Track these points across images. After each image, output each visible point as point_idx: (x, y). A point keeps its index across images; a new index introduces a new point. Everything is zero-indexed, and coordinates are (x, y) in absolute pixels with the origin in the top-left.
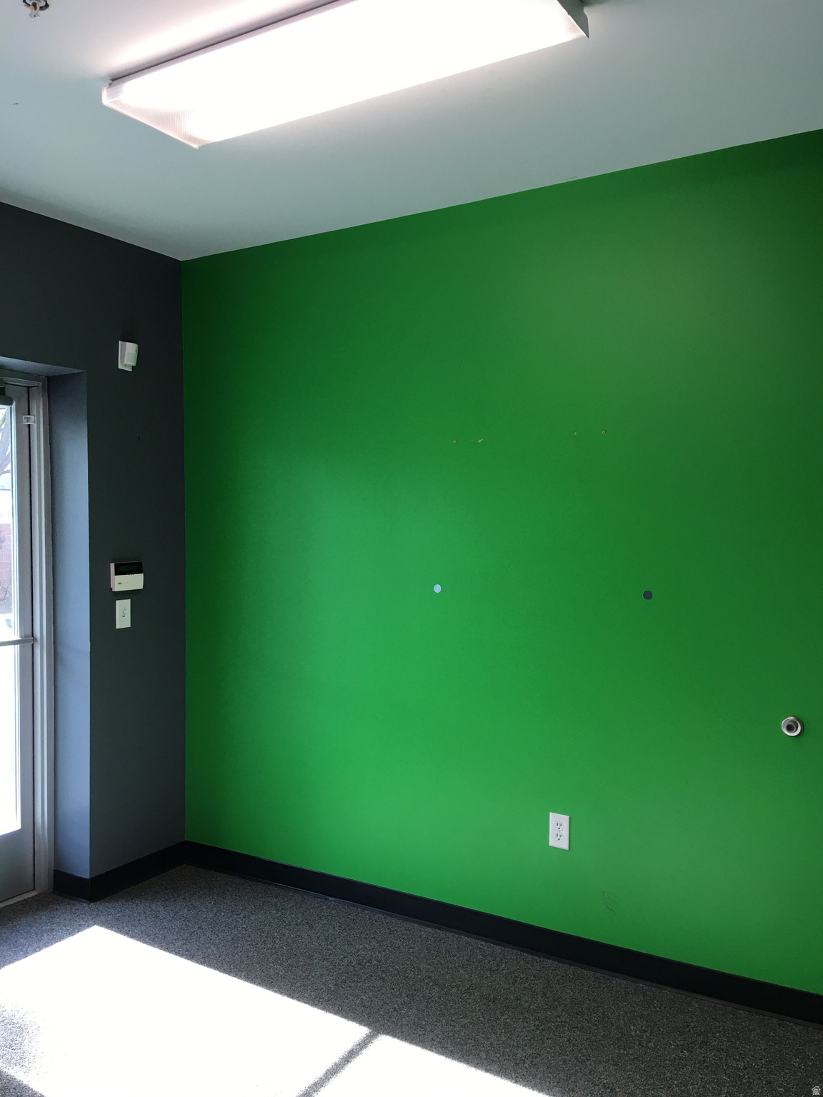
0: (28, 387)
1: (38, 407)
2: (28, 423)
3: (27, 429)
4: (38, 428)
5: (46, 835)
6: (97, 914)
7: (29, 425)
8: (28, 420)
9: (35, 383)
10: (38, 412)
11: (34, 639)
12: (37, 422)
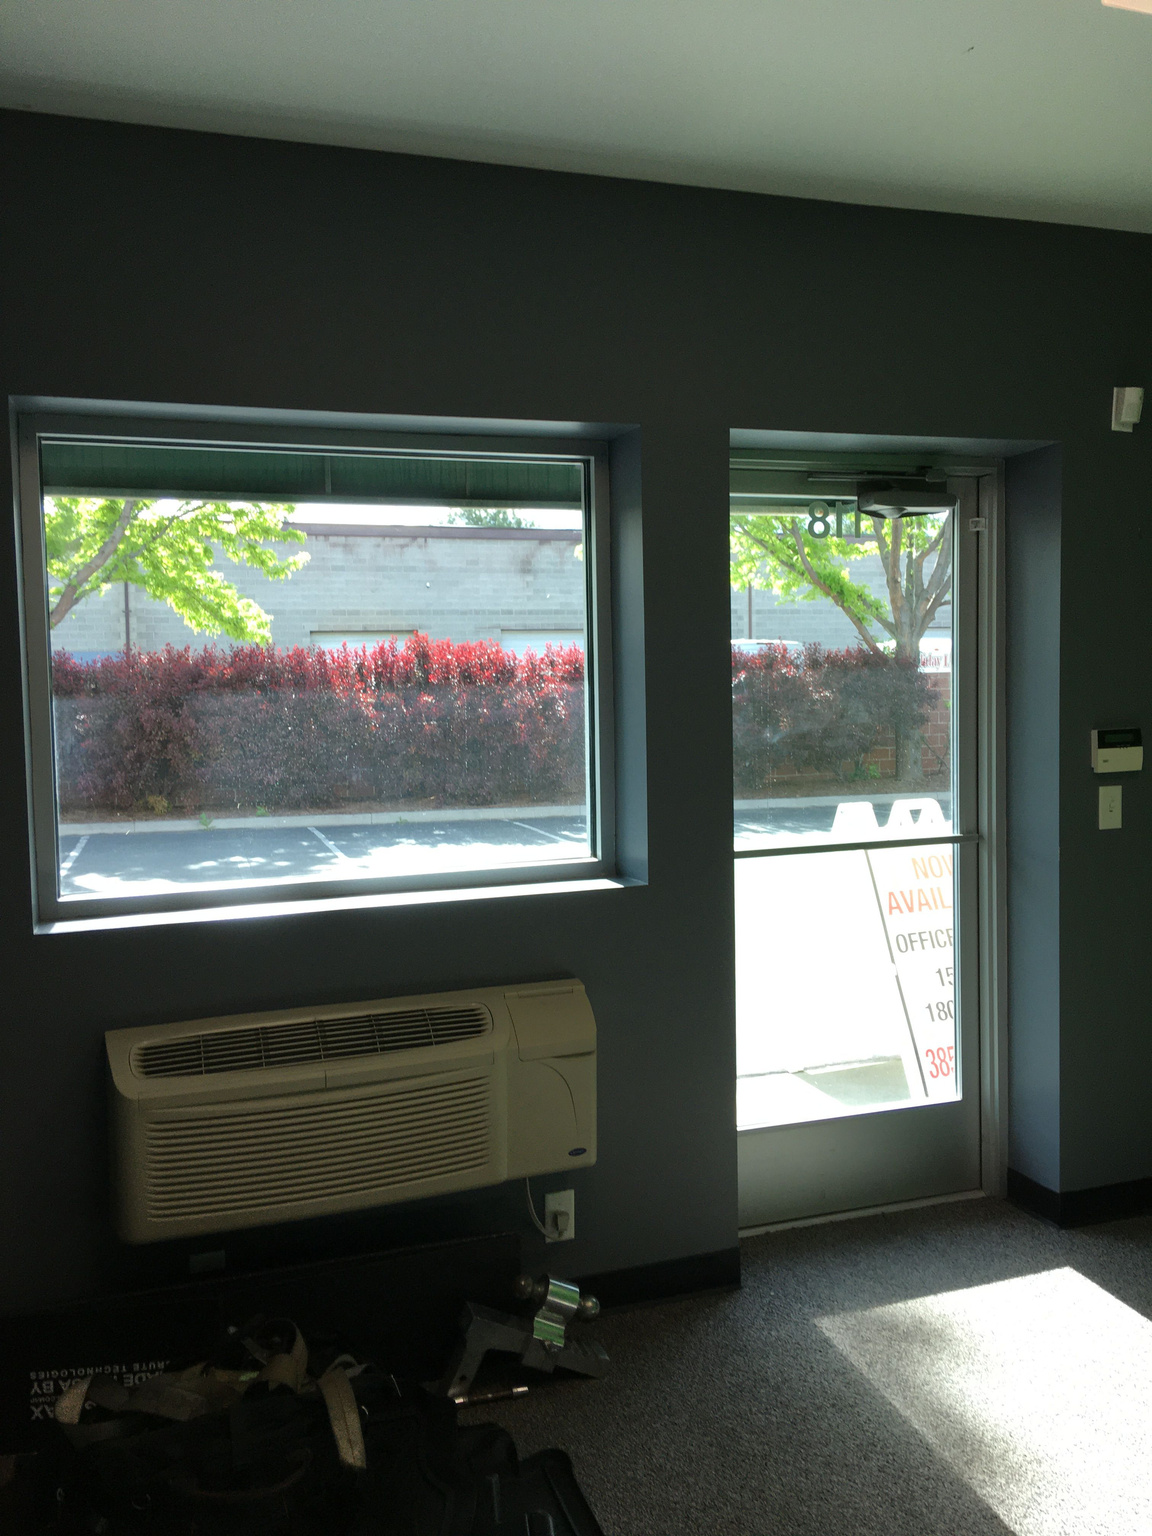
0: (978, 478)
1: (991, 505)
2: (977, 529)
3: (975, 538)
4: (991, 532)
5: (997, 1117)
6: (1071, 1249)
7: (978, 532)
8: (977, 524)
9: (988, 470)
10: (991, 513)
11: (981, 837)
12: (988, 526)
